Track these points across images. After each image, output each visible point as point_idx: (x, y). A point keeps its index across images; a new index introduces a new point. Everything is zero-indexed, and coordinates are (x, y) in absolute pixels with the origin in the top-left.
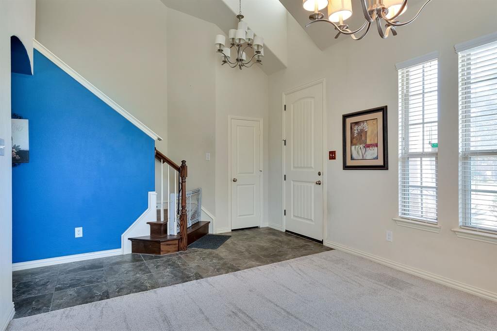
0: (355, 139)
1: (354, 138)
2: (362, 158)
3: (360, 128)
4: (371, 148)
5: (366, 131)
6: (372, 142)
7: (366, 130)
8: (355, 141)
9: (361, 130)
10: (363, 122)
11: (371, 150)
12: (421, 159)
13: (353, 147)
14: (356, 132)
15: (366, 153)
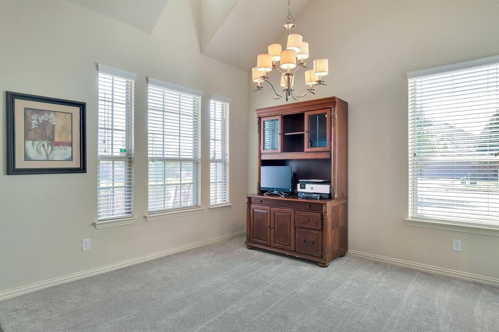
0: (32, 132)
1: (31, 130)
2: (45, 158)
3: (42, 118)
4: (61, 147)
5: (54, 125)
6: (63, 140)
7: (53, 123)
8: (32, 134)
9: (44, 121)
10: (49, 112)
11: (61, 149)
12: (113, 162)
13: (29, 143)
14: (35, 122)
15: (53, 152)
